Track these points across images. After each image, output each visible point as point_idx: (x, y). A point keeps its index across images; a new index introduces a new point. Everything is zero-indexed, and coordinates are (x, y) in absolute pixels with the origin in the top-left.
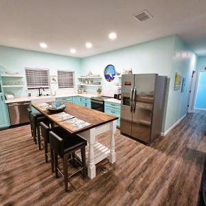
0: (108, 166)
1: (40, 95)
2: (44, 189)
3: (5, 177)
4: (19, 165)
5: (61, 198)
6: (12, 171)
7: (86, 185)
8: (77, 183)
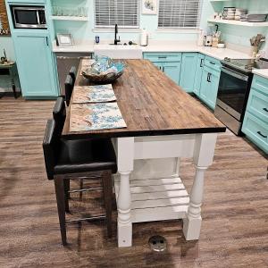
0: (172, 239)
1: (116, 42)
2: (38, 221)
3: (8, 175)
4: (35, 166)
5: (50, 250)
6: (21, 169)
7: (102, 253)
8: (90, 238)
